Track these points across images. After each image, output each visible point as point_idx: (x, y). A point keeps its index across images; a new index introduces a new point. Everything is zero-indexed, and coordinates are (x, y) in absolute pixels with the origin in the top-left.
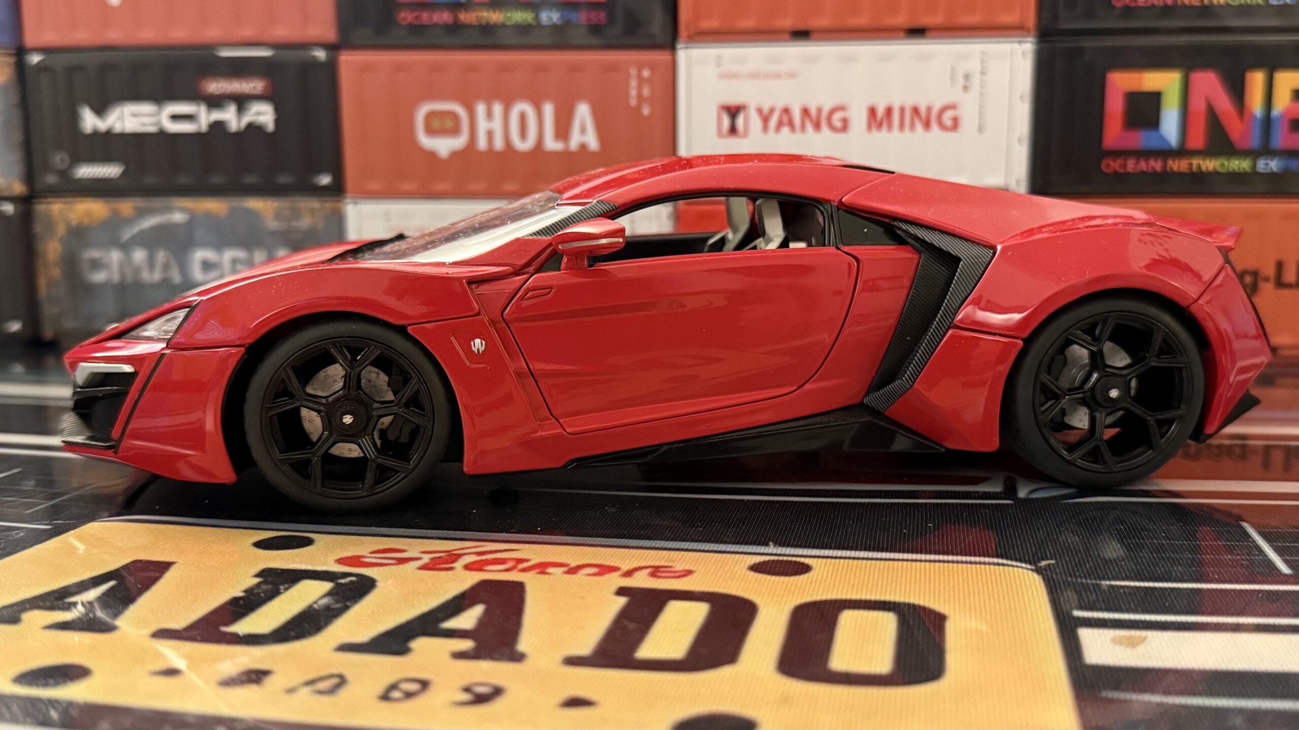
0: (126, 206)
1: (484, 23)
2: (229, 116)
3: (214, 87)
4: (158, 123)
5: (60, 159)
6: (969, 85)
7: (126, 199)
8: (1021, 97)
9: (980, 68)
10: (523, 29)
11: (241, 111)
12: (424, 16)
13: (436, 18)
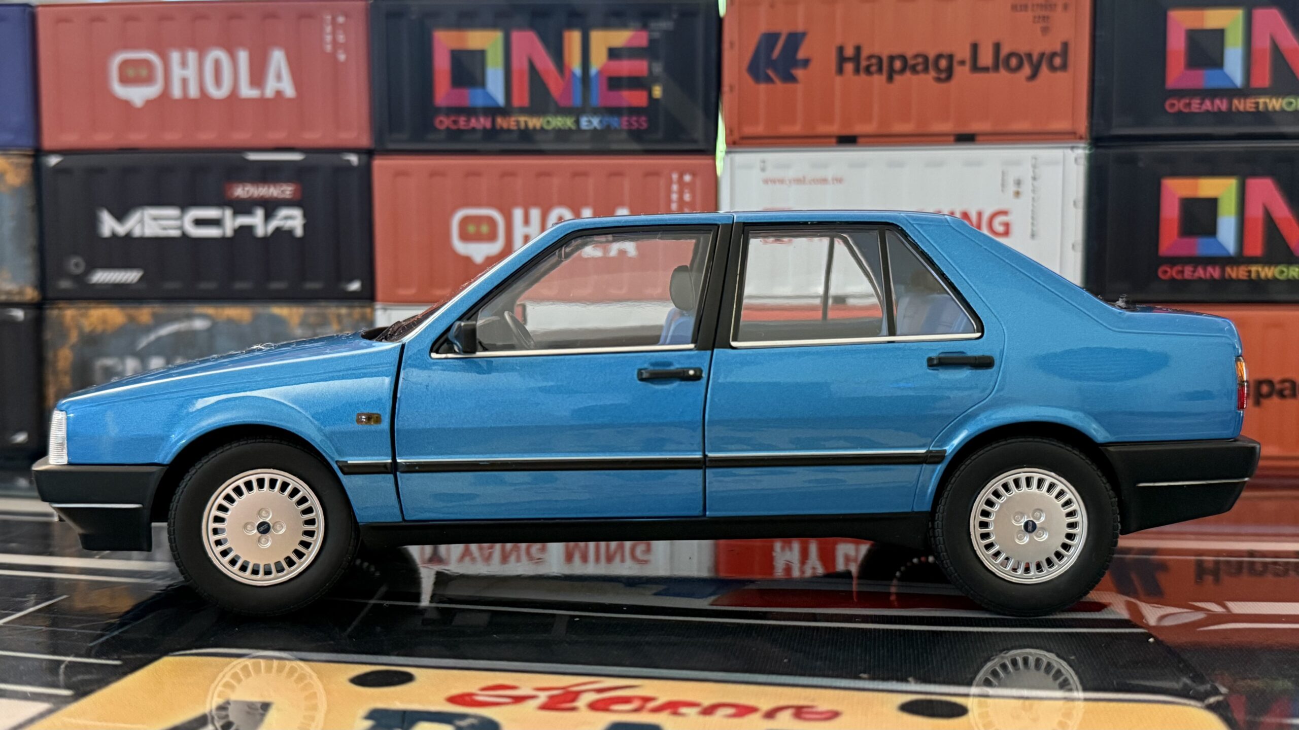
0: (145, 314)
1: (522, 126)
2: (256, 220)
3: (241, 191)
4: (181, 228)
5: (75, 264)
6: (1020, 190)
7: (145, 305)
8: (1075, 203)
9: (1031, 174)
10: (562, 134)
11: (268, 217)
12: (462, 120)
13: (473, 123)
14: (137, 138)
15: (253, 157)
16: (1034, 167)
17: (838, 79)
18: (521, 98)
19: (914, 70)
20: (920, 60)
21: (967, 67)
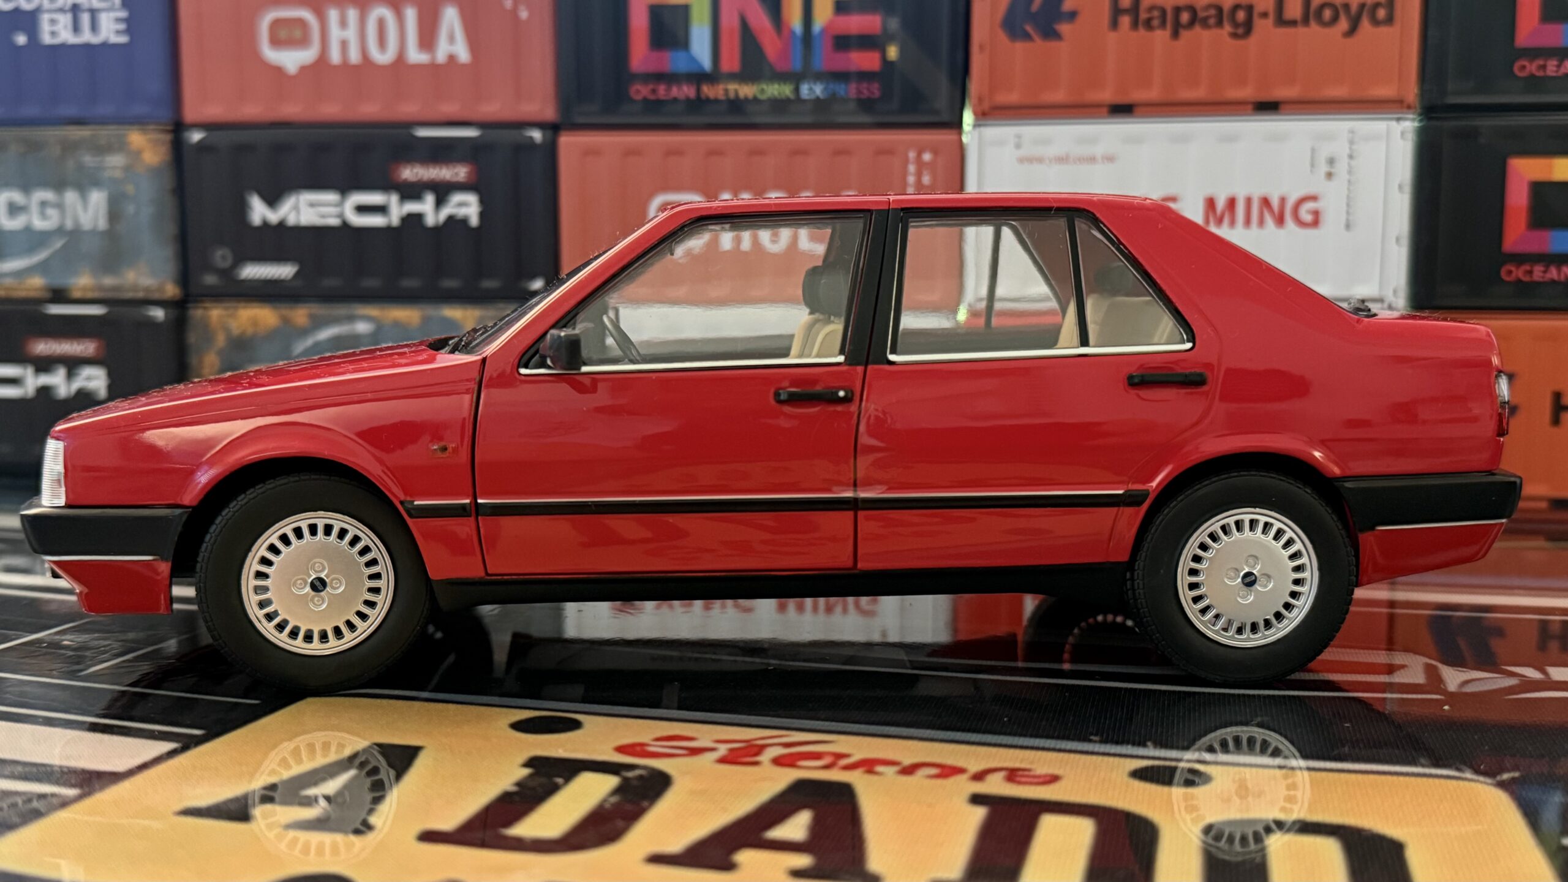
0: (300, 315)
1: (732, 95)
2: (426, 207)
3: (410, 173)
4: (341, 215)
5: (221, 256)
6: (1333, 170)
7: (300, 305)
8: (1400, 187)
9: (1347, 151)
10: (779, 105)
11: (440, 202)
12: (662, 89)
13: (675, 92)
14: (292, 110)
15: (423, 133)
16: (1351, 142)
17: (1112, 36)
18: (731, 62)
19: (1205, 24)
20: (1213, 12)
21: (1270, 21)
